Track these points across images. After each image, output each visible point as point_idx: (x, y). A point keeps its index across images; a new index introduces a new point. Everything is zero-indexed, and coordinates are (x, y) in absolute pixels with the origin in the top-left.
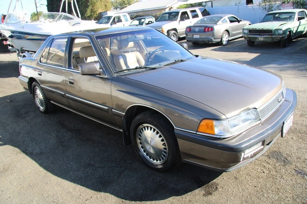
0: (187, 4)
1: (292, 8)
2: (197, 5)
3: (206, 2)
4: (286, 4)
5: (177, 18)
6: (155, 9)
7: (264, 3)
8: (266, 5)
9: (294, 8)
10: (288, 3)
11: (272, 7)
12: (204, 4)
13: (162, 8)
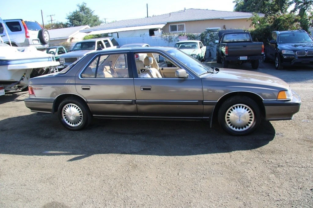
0: (93, 35)
1: (187, 39)
2: (103, 36)
3: (112, 33)
4: (182, 37)
5: (95, 47)
6: (56, 39)
7: (165, 35)
8: (166, 37)
9: (188, 40)
10: (183, 36)
11: (172, 38)
12: (110, 35)
13: (63, 38)
